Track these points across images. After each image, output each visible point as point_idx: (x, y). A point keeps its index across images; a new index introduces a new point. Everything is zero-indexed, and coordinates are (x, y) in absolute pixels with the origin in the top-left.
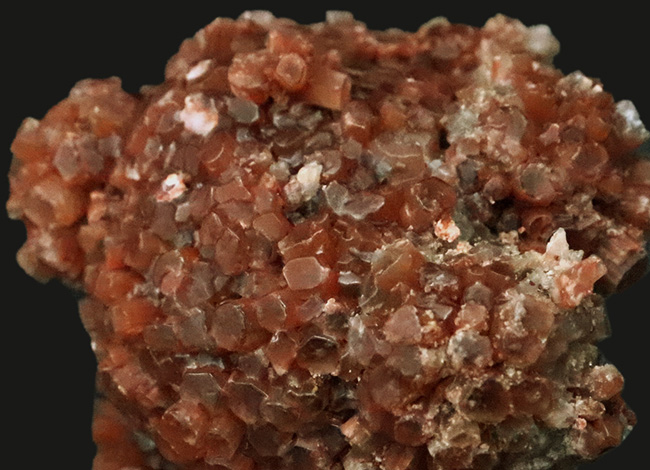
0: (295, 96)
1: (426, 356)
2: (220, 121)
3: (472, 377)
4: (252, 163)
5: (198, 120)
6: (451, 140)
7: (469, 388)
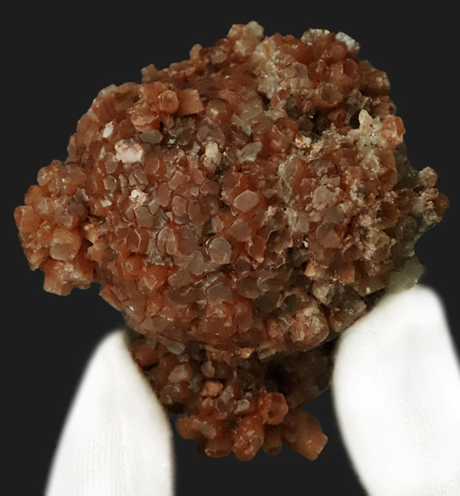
0: (175, 116)
1: (344, 207)
2: (143, 148)
3: (371, 207)
4: (178, 161)
5: (130, 154)
6: (270, 96)
7: (373, 213)
